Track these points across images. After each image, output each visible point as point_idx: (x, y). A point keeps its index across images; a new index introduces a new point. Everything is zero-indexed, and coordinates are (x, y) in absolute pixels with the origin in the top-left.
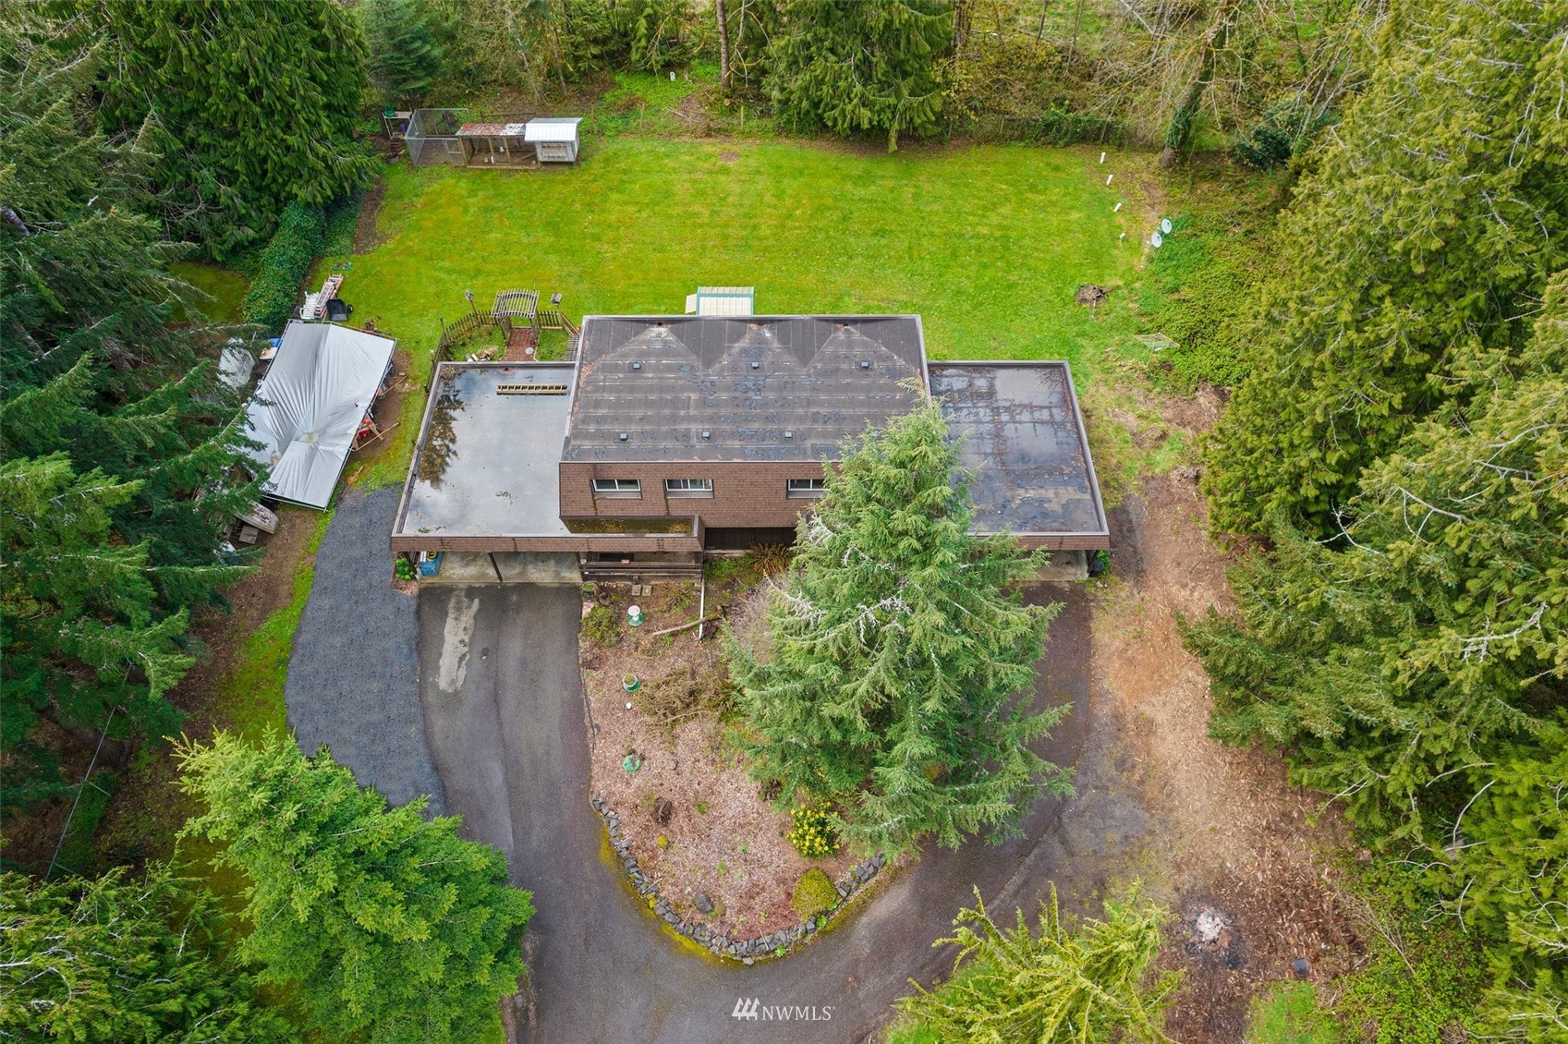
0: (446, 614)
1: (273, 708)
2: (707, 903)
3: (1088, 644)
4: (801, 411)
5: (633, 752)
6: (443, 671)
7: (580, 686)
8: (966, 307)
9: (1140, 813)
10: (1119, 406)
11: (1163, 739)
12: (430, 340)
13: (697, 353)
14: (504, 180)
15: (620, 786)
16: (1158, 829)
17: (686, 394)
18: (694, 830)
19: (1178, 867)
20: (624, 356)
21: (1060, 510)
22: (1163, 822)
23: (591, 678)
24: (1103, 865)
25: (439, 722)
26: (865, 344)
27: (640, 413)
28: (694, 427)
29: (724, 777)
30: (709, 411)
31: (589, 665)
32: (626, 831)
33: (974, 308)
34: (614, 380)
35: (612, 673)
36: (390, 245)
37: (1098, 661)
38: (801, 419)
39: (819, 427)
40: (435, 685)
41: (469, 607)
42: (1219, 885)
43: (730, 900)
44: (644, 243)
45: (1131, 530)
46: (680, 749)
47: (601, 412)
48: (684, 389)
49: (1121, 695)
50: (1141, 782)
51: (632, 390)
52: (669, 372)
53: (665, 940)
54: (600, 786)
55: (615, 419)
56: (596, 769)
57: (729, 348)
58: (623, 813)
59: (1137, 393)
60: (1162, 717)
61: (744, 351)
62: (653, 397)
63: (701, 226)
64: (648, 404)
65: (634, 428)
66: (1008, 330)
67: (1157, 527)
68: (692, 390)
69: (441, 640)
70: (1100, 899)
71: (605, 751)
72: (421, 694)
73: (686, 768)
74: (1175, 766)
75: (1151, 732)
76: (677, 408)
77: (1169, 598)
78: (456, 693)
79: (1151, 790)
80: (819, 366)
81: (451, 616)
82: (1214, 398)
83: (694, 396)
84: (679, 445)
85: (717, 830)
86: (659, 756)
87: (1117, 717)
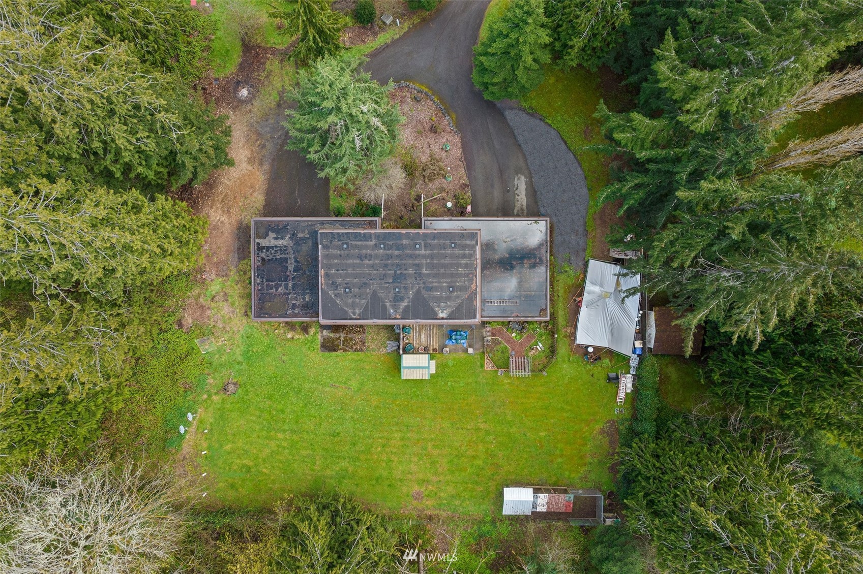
0: (527, 208)
1: (589, 170)
2: (416, 100)
3: (267, 194)
4: (377, 262)
5: (446, 151)
6: (524, 183)
7: (469, 177)
8: (295, 384)
9: (260, 129)
10: (230, 318)
11: (245, 156)
12: (564, 361)
13: (424, 299)
14: (544, 476)
15: (450, 138)
16: (255, 124)
17: (428, 272)
18: (422, 124)
19: (250, 111)
20: (458, 297)
21: (270, 233)
22: (252, 126)
23: (465, 180)
24: (277, 111)
25: (521, 163)
26: (346, 305)
27: (447, 261)
28: (423, 252)
29: (412, 142)
30: (417, 262)
31: (466, 186)
32: (447, 123)
33: (291, 382)
34: (460, 281)
35: (456, 182)
36: (598, 427)
37: (264, 187)
38: (377, 257)
39: (369, 252)
40: (526, 177)
41: (518, 211)
42: (237, 107)
43: (409, 100)
44: (462, 429)
45: (239, 249)
46: (428, 152)
47: (464, 261)
48: (428, 275)
49: (258, 173)
50: (257, 140)
51: (452, 275)
52: (436, 287)
53: (430, 89)
54: (457, 139)
55: (458, 257)
56: (460, 145)
57: (409, 302)
58: (448, 129)
59: (220, 325)
60: (244, 165)
61: (402, 299)
62: (442, 270)
63: (432, 440)
64: (445, 266)
65: (449, 251)
66: (277, 367)
67: (227, 251)
68: (425, 274)
69: (526, 195)
70: (280, 101)
71: (457, 152)
72: (530, 173)
73: (426, 145)
74: (244, 145)
75: (249, 159)
76: (431, 263)
77: (230, 217)
78: (517, 174)
79: (254, 137)
80: (368, 291)
81: (525, 207)
82: (184, 323)
83: (424, 271)
84: (429, 241)
85: (414, 123)
86: (436, 150)
87: (261, 164)
